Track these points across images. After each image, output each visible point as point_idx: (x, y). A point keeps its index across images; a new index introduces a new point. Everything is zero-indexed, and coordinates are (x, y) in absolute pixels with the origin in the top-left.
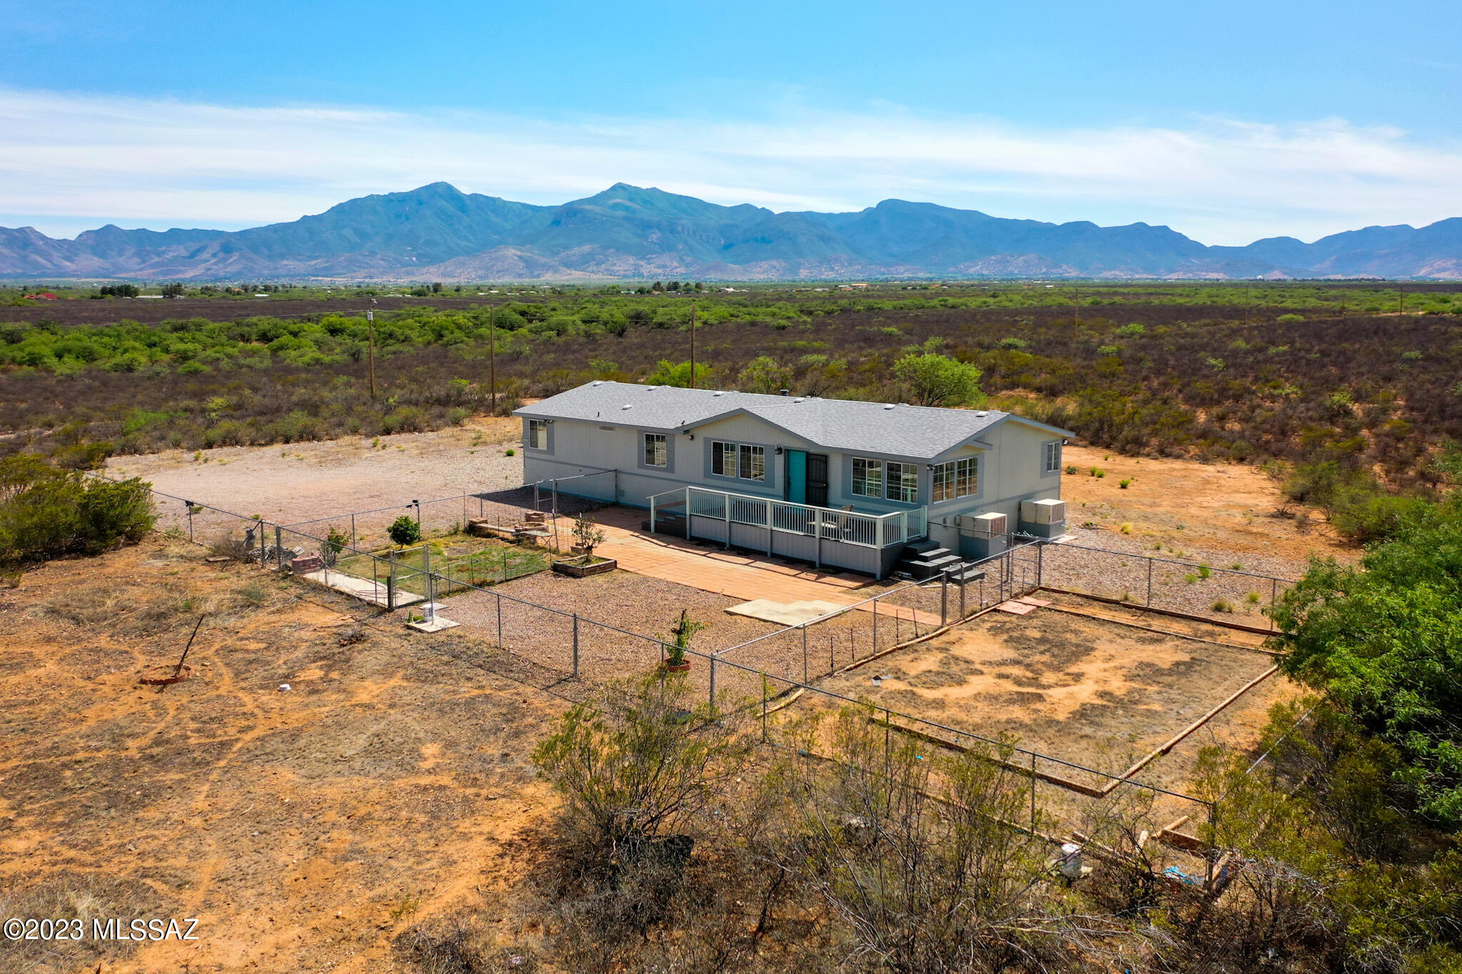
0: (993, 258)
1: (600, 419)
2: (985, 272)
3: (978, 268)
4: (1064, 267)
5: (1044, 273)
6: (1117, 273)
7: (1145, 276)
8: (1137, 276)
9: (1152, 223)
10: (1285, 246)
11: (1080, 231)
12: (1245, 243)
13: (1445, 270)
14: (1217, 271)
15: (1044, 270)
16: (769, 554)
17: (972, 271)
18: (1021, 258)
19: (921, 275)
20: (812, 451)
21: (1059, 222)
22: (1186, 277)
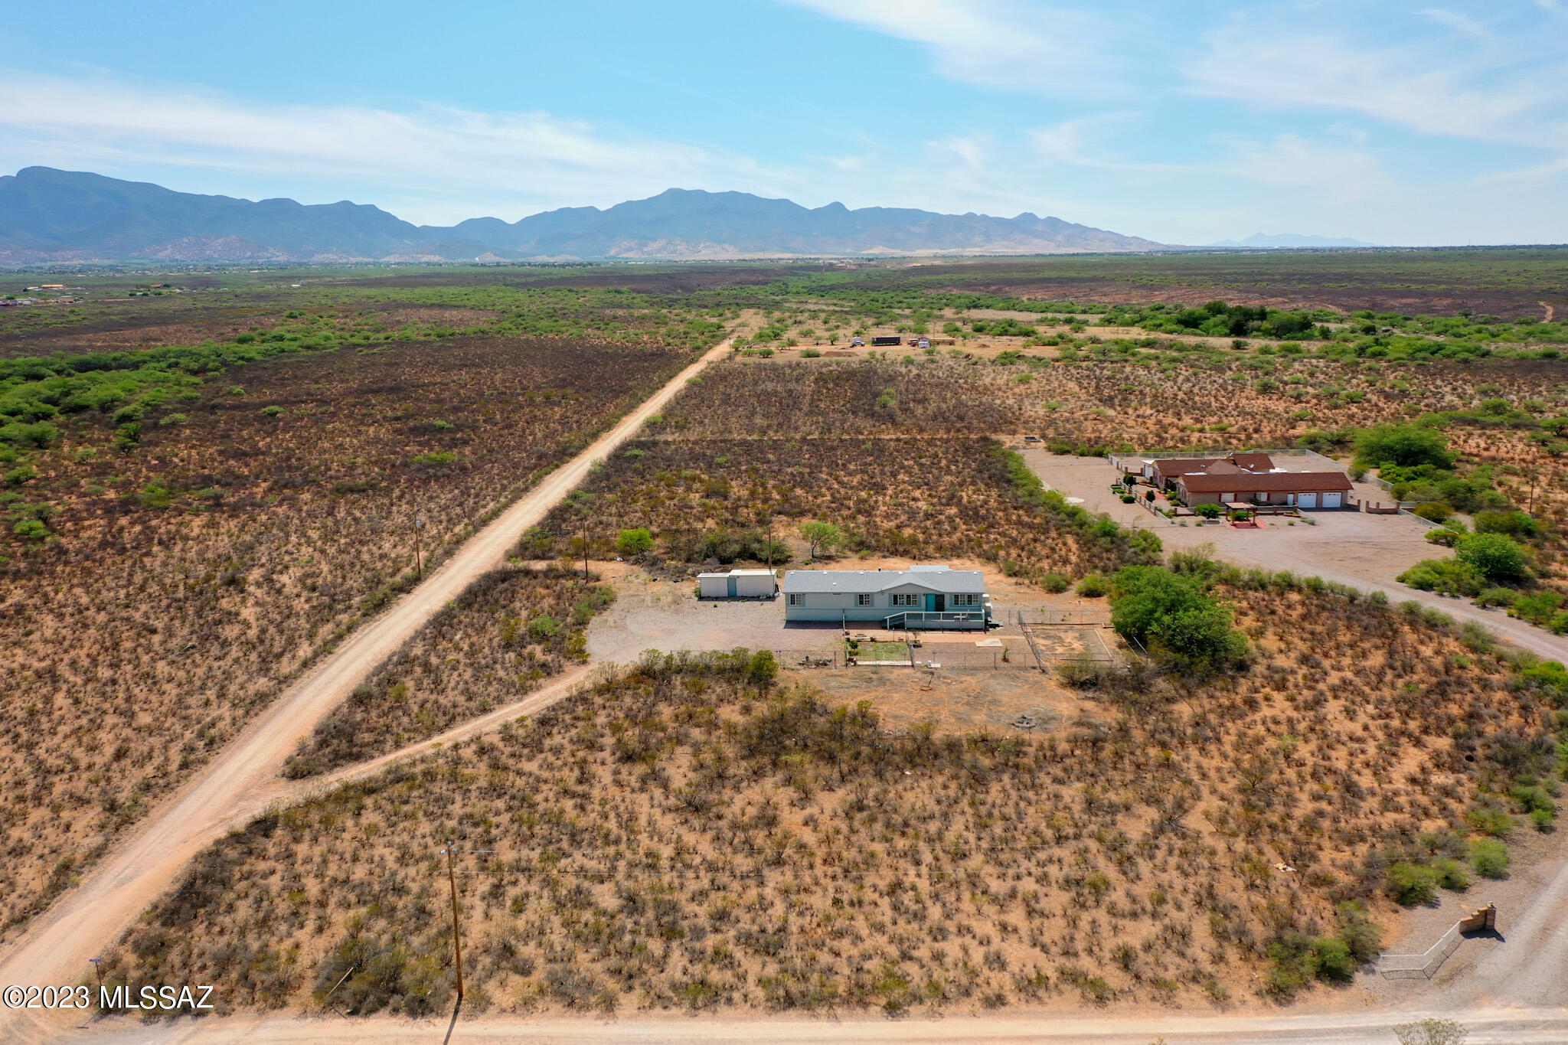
0: (185, 240)
2: (178, 257)
3: (169, 250)
4: (271, 250)
5: (249, 258)
6: (331, 256)
7: (362, 259)
8: (350, 260)
9: (358, 201)
11: (281, 209)
12: (455, 224)
13: (631, 249)
14: (431, 253)
15: (249, 254)
17: (162, 255)
18: (220, 241)
19: (96, 261)
21: (255, 198)
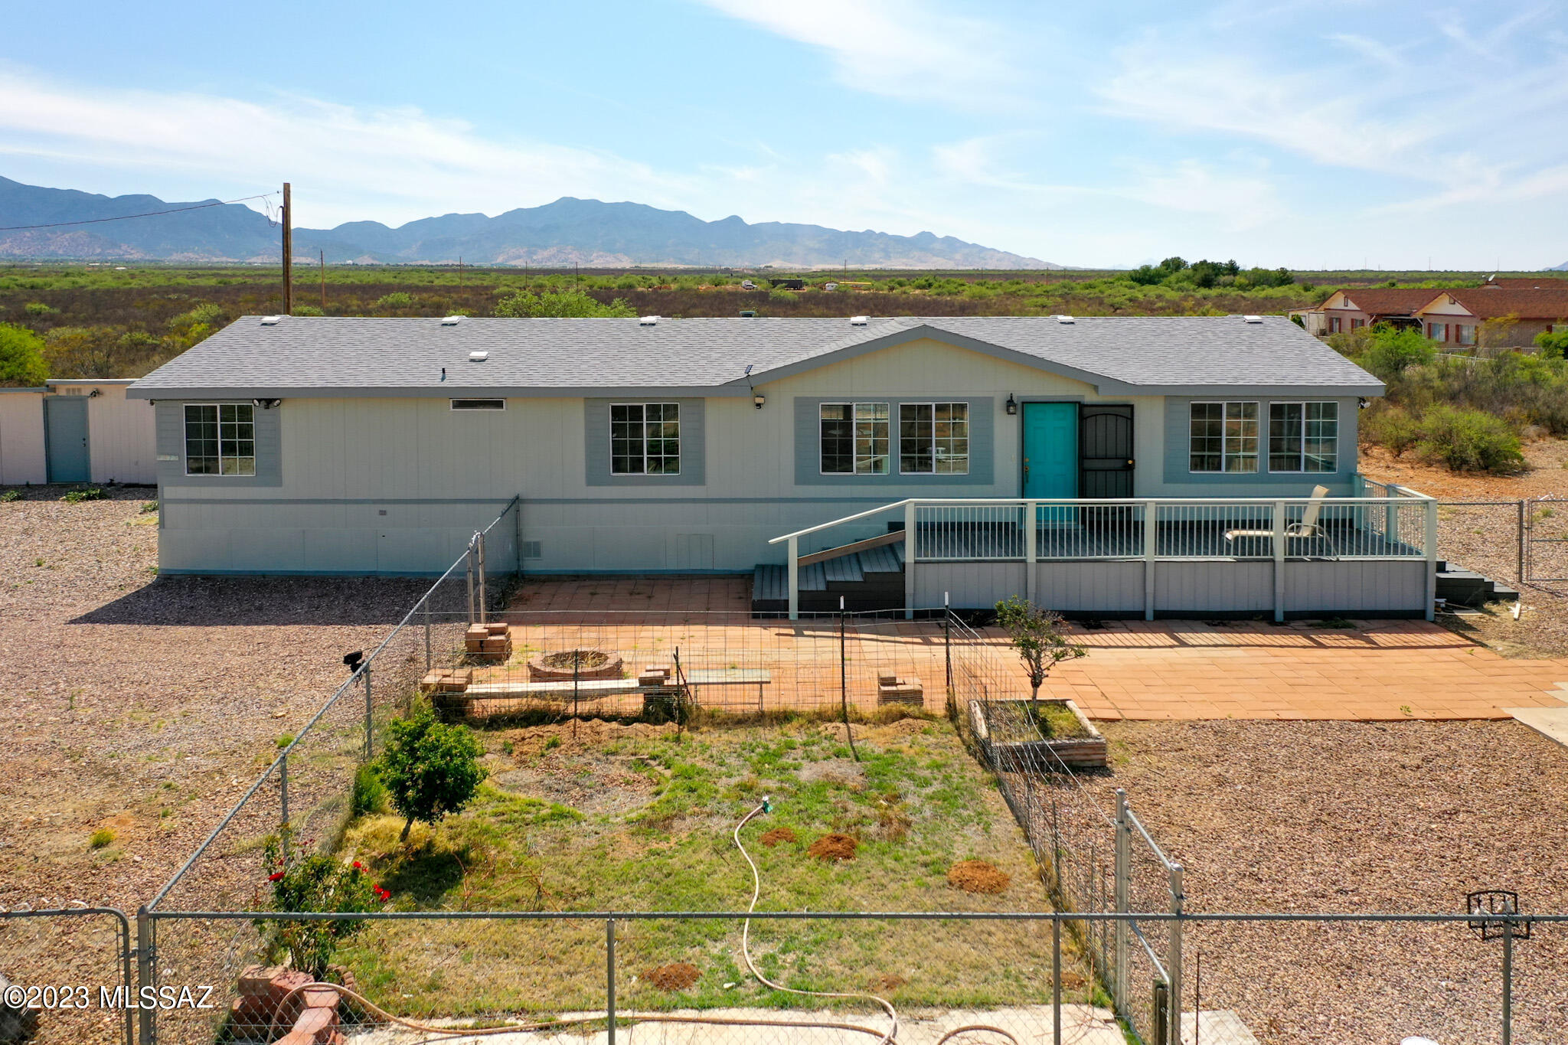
0: (28, 234)
1: (446, 384)
2: (17, 252)
3: (6, 246)
4: (124, 247)
5: (99, 255)
6: (191, 255)
7: (224, 259)
8: (215, 260)
9: (226, 199)
10: (370, 230)
11: (140, 206)
12: (330, 227)
13: (519, 257)
14: (304, 255)
15: (98, 251)
16: (1149, 615)
18: (67, 236)
20: (1090, 398)
21: (111, 194)
22: (272, 260)
